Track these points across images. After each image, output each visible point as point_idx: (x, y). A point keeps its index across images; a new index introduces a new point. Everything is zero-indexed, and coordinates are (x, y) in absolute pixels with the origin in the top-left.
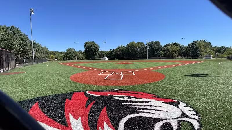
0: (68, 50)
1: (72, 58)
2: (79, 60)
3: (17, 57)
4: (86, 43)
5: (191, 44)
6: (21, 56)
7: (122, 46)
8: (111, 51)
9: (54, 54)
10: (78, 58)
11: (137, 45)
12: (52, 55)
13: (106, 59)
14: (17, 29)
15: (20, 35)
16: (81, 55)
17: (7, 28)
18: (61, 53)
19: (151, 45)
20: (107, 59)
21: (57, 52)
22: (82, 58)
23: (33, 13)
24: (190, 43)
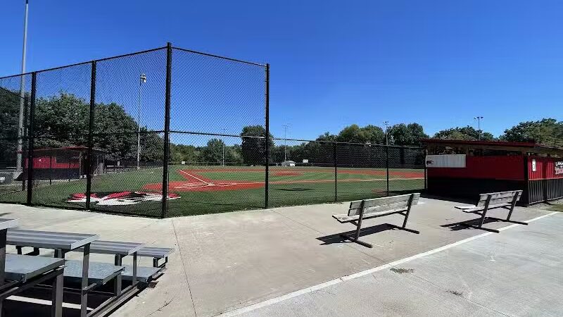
0: (210, 143)
1: (218, 160)
2: (230, 165)
3: (114, 156)
4: (246, 130)
5: (514, 129)
6: (119, 155)
7: (327, 134)
8: (303, 147)
9: (184, 152)
10: (230, 162)
11: (362, 132)
12: (179, 154)
13: (291, 165)
14: (119, 109)
15: (123, 118)
16: (236, 155)
17: (104, 107)
18: (198, 149)
19: (398, 132)
20: (294, 165)
21: (191, 147)
22: (238, 160)
23: (145, 81)
24: (510, 129)
